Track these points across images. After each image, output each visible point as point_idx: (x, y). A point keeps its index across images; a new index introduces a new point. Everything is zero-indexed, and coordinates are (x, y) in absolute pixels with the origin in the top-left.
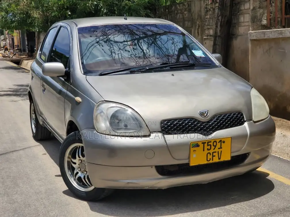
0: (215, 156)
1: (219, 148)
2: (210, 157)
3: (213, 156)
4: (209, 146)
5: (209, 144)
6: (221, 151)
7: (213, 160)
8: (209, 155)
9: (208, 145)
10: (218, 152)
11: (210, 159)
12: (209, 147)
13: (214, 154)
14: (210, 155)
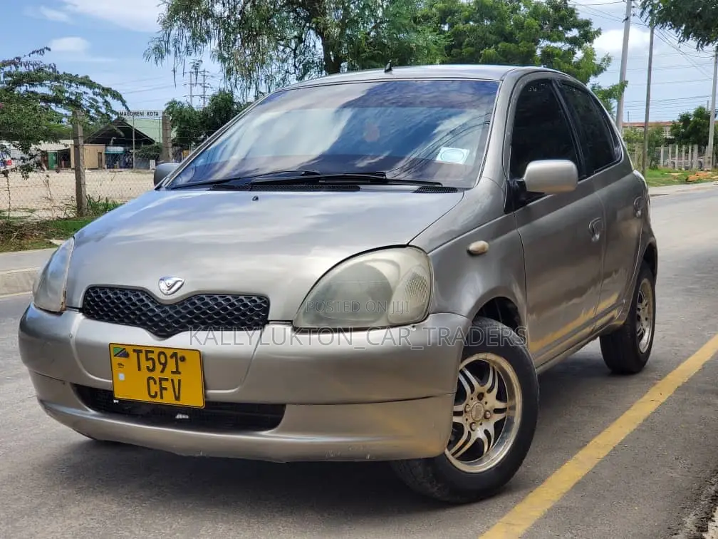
0: (166, 389)
1: (173, 372)
2: (155, 388)
3: (162, 389)
4: (151, 362)
5: (150, 355)
6: (179, 381)
7: (162, 397)
8: (152, 382)
9: (148, 359)
10: (172, 380)
11: (156, 393)
12: (150, 364)
13: (164, 384)
14: (155, 383)
